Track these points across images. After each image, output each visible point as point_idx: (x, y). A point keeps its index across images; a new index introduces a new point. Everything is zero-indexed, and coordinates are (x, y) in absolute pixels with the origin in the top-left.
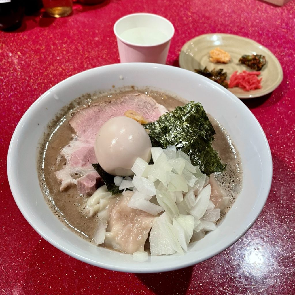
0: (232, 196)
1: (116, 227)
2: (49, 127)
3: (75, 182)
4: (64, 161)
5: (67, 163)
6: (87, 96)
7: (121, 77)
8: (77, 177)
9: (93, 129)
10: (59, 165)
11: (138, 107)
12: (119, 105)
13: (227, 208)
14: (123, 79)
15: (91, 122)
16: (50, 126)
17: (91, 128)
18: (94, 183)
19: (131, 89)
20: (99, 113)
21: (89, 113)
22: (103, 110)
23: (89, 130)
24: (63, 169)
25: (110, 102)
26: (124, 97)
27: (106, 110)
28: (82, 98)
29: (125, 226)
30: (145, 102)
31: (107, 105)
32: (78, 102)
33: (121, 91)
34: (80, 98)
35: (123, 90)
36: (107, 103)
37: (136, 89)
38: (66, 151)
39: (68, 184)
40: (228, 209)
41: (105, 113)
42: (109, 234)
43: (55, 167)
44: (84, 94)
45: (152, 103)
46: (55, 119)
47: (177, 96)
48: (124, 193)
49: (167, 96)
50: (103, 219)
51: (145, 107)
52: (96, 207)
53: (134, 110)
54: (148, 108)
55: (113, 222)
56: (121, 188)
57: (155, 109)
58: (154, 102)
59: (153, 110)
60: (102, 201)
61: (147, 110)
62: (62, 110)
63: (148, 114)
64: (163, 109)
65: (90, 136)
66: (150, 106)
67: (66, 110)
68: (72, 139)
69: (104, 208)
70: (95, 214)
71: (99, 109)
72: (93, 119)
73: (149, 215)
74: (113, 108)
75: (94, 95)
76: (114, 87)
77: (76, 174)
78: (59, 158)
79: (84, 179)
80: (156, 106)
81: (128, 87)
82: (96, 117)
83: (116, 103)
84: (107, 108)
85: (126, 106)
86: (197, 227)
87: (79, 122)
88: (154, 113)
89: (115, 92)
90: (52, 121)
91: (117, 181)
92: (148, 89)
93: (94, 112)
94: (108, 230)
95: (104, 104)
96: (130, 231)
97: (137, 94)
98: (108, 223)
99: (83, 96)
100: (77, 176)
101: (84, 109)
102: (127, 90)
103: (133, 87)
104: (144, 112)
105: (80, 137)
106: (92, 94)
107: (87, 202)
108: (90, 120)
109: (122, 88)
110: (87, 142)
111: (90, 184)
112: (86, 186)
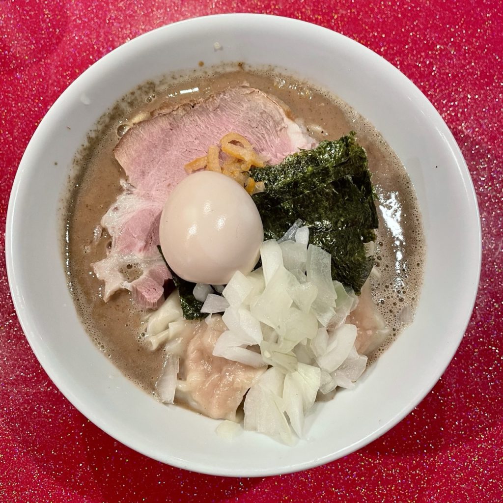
0: (394, 330)
3: (128, 285)
4: (107, 242)
5: (113, 243)
6: (148, 86)
7: (217, 45)
8: (131, 272)
9: (159, 170)
10: (99, 245)
11: (248, 122)
12: (211, 115)
14: (221, 49)
15: (155, 152)
17: (156, 168)
18: (161, 291)
20: (171, 132)
21: (152, 133)
22: (179, 124)
23: (152, 173)
24: (105, 257)
25: (193, 107)
26: (221, 96)
27: (184, 125)
28: (138, 93)
30: (261, 113)
31: (187, 113)
32: (129, 101)
33: (216, 73)
34: (133, 93)
35: (220, 70)
36: (186, 107)
37: (247, 68)
38: (112, 220)
39: (116, 290)
41: (183, 131)
43: (92, 248)
44: (142, 84)
45: (277, 118)
46: (86, 144)
48: (209, 320)
50: (173, 356)
51: (262, 125)
52: (162, 336)
53: (239, 129)
54: (268, 127)
56: (204, 310)
57: (281, 130)
58: (280, 114)
59: (277, 132)
61: (264, 132)
62: (99, 122)
63: (266, 141)
64: (298, 133)
65: (154, 184)
66: (271, 123)
67: (107, 120)
68: (120, 190)
69: (176, 336)
70: (162, 346)
71: (170, 124)
72: (160, 147)
74: (199, 122)
75: (161, 83)
76: (201, 64)
77: (129, 266)
78: (97, 232)
79: (143, 283)
80: (283, 125)
81: (232, 65)
82: (166, 142)
83: (204, 110)
84: (187, 120)
85: (224, 117)
86: (323, 386)
87: (133, 153)
88: (277, 141)
89: (204, 75)
90: (81, 148)
91: (198, 293)
93: (162, 130)
94: (181, 376)
95: (181, 112)
97: (248, 92)
98: (182, 363)
99: (140, 88)
100: (131, 269)
101: (142, 124)
102: (229, 69)
103: (240, 65)
104: (259, 135)
105: (135, 188)
106: (157, 82)
108: (153, 149)
109: (218, 67)
110: (148, 197)
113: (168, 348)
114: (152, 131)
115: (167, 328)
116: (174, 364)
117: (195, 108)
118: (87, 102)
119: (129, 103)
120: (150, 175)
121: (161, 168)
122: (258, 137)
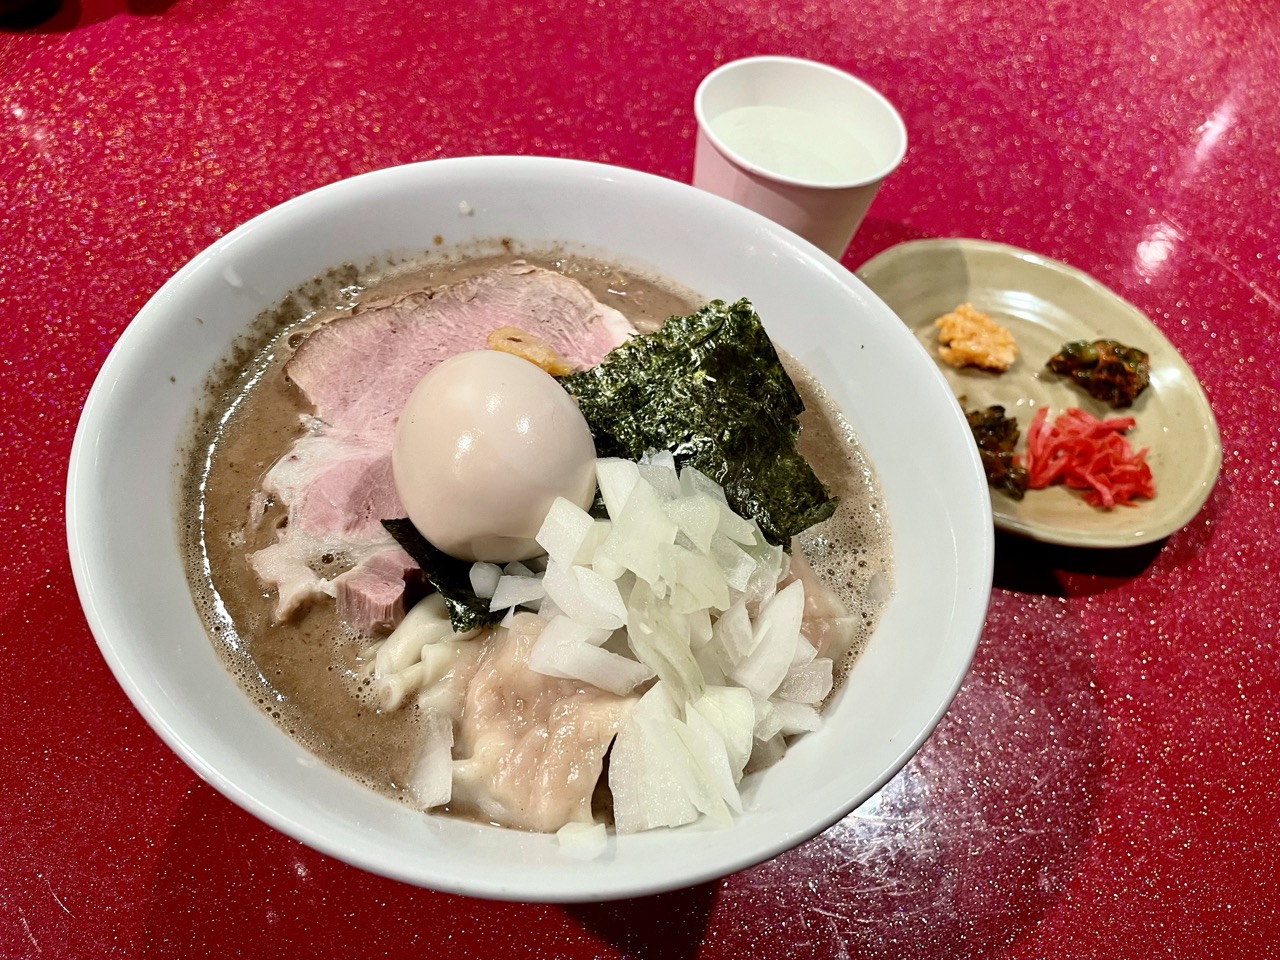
0: (864, 616)
1: (490, 742)
2: (213, 387)
3: (328, 587)
4: (278, 515)
5: (290, 519)
6: (344, 273)
7: (464, 206)
8: (333, 568)
9: (375, 396)
10: (260, 529)
11: (532, 314)
12: (465, 308)
13: (850, 654)
14: (471, 213)
15: (365, 367)
16: (216, 385)
17: (369, 394)
18: (398, 589)
19: (500, 250)
20: (393, 336)
21: (357, 337)
22: (408, 324)
23: (361, 400)
24: (276, 541)
25: (431, 298)
26: (479, 280)
27: (417, 325)
28: (326, 283)
29: (519, 735)
30: (554, 299)
31: (420, 306)
32: (311, 294)
33: (464, 257)
34: (318, 282)
35: (471, 252)
36: (418, 299)
37: (517, 249)
38: (285, 478)
39: (302, 597)
40: (851, 658)
41: (415, 335)
42: (466, 769)
43: (246, 537)
44: (335, 267)
45: (582, 303)
46: (231, 359)
47: (659, 277)
48: (509, 620)
49: (625, 275)
50: (438, 716)
51: (557, 317)
52: (412, 674)
53: (518, 325)
54: (568, 318)
55: (476, 724)
56: (495, 606)
57: (591, 321)
58: (586, 298)
59: (584, 325)
60: (433, 655)
61: (563, 328)
62: (255, 324)
63: (567, 339)
64: (621, 322)
65: (367, 419)
66: (573, 312)
67: (271, 323)
68: (300, 431)
69: (438, 677)
70: (410, 699)
71: (391, 323)
72: (374, 358)
73: (602, 694)
74: (444, 319)
75: (370, 270)
76: (439, 240)
77: (327, 559)
78: (258, 503)
79: (360, 577)
80: (595, 312)
81: (491, 243)
82: (385, 353)
83: (451, 302)
84: (421, 318)
85: (488, 311)
86: (760, 726)
87: (324, 368)
88: (588, 337)
89: (443, 261)
90: (220, 365)
91: (480, 579)
92: (561, 250)
93: (377, 332)
94: (457, 754)
95: (409, 305)
96: (539, 752)
97: (525, 271)
98: (458, 730)
99: (331, 274)
100: (332, 564)
101: (338, 324)
102: (486, 252)
103: (506, 243)
104: (553, 332)
105: (330, 426)
106: (362, 268)
107: (373, 657)
108: (362, 363)
109: (467, 247)
110: (355, 441)
111: (383, 596)
112: (370, 601)
113: (423, 701)
114: (359, 334)
115: (419, 660)
116: (440, 729)
117: (434, 298)
118: (235, 281)
119: (311, 298)
120: (358, 403)
121: (377, 392)
122: (554, 336)
